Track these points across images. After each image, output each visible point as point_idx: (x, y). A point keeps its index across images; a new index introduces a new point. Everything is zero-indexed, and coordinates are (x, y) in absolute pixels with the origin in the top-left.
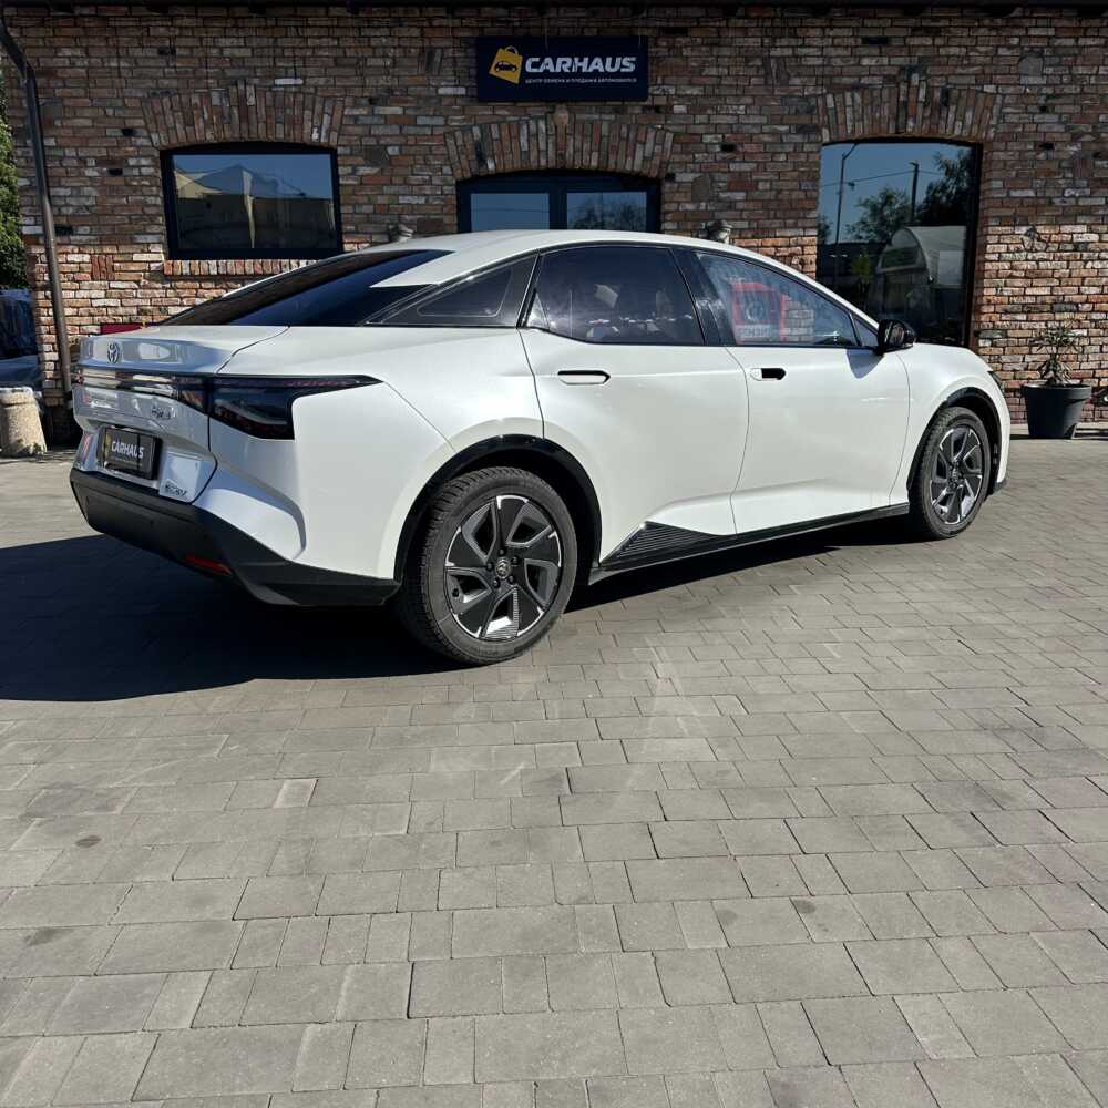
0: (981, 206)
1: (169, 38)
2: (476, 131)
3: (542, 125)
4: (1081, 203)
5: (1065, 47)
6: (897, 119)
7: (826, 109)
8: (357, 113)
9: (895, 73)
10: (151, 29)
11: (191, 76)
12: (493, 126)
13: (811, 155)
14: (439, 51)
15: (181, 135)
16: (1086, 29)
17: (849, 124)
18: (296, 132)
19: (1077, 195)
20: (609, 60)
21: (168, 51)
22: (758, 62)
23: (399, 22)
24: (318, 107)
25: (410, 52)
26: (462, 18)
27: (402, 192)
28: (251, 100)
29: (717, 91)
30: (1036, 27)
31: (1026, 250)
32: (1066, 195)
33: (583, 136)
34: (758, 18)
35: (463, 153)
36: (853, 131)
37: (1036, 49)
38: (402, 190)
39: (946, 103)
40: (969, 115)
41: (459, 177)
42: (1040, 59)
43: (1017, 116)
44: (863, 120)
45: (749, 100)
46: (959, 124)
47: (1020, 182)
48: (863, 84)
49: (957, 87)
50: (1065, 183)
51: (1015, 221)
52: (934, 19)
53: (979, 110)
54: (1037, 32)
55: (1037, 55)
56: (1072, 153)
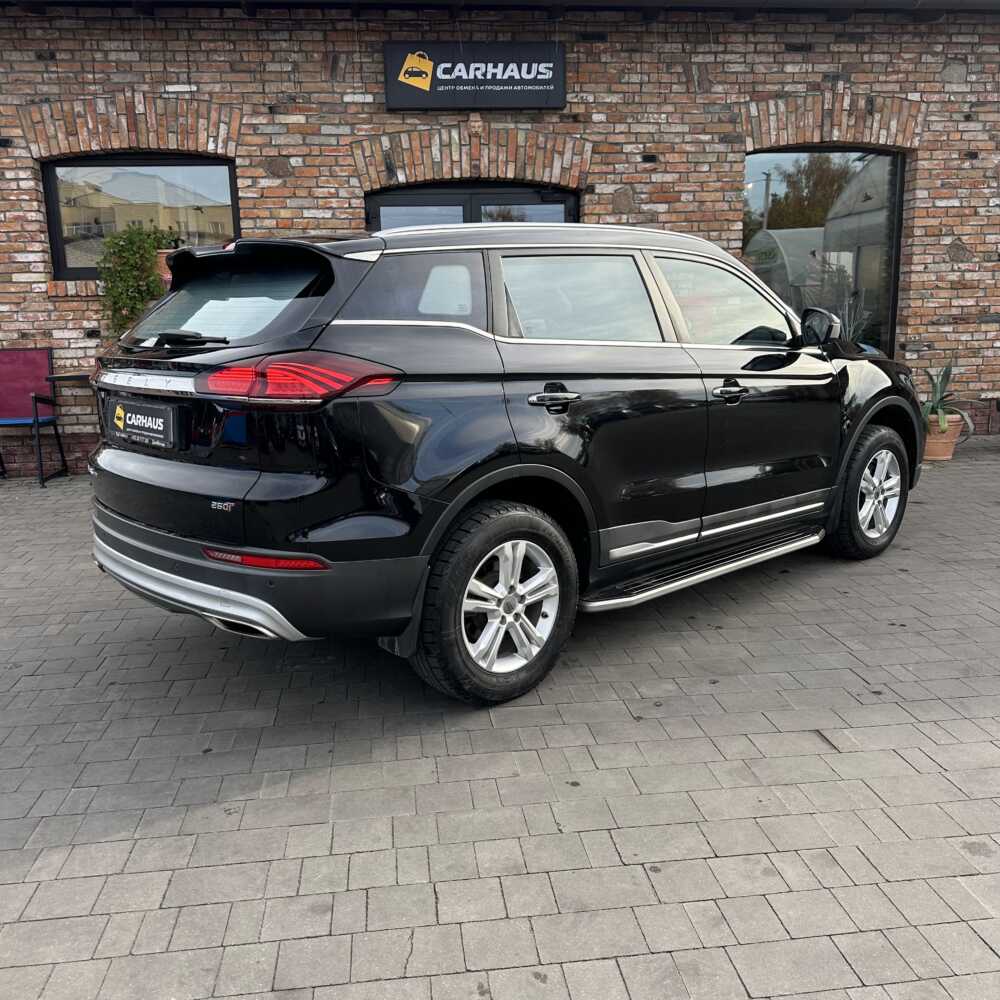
0: (904, 216)
1: (48, 41)
2: (385, 142)
3: (455, 134)
5: (989, 54)
6: (822, 127)
7: (749, 116)
8: (254, 122)
10: (27, 30)
11: (74, 81)
12: (402, 135)
13: (735, 165)
14: (343, 57)
15: (63, 146)
17: (773, 133)
18: (190, 143)
20: (525, 66)
21: (47, 55)
22: (680, 69)
23: (299, 25)
24: (214, 115)
25: (312, 56)
26: (367, 21)
27: (307, 206)
28: (140, 109)
29: (637, 99)
30: (960, 33)
31: (952, 260)
32: (991, 204)
33: (499, 145)
34: (678, 23)
35: (371, 165)
36: (777, 140)
37: (959, 56)
38: (306, 203)
39: (871, 113)
40: (894, 124)
41: (366, 189)
42: (964, 66)
43: (943, 124)
44: (787, 129)
45: (670, 108)
46: (884, 132)
47: (945, 191)
48: (787, 92)
49: (882, 95)
50: (991, 193)
51: (941, 231)
52: (858, 25)
53: (903, 118)
54: (961, 39)
55: (961, 62)
56: (996, 162)
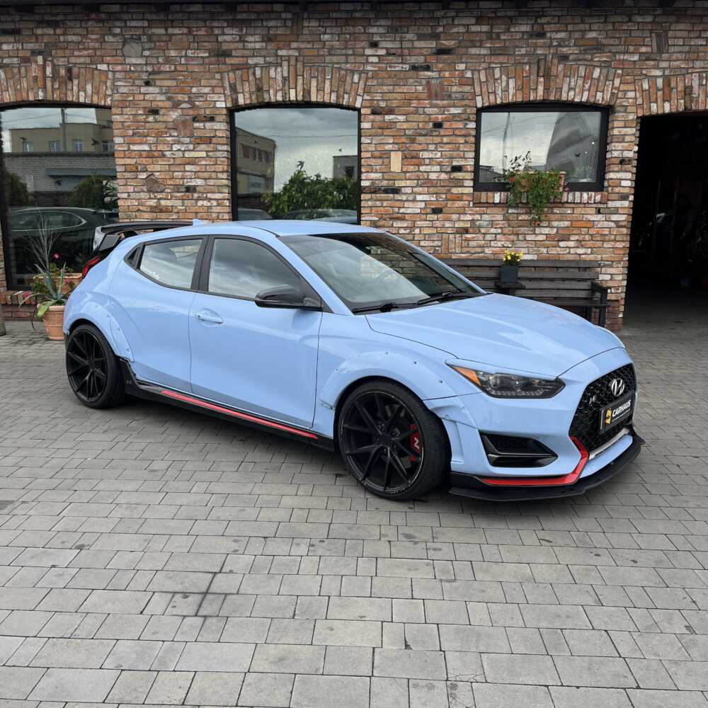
4: (187, 156)
5: (158, 35)
9: (28, 54)
16: (172, 21)
19: (183, 149)
30: (134, 20)
31: (149, 191)
32: (174, 149)
37: (134, 37)
39: (71, 79)
40: (89, 87)
42: (140, 44)
43: (128, 88)
44: (8, 90)
46: (82, 93)
47: (138, 138)
48: (5, 64)
49: (77, 66)
50: (172, 140)
51: (137, 168)
52: (52, 14)
53: (96, 84)
54: (134, 24)
55: (137, 41)
56: (174, 117)
